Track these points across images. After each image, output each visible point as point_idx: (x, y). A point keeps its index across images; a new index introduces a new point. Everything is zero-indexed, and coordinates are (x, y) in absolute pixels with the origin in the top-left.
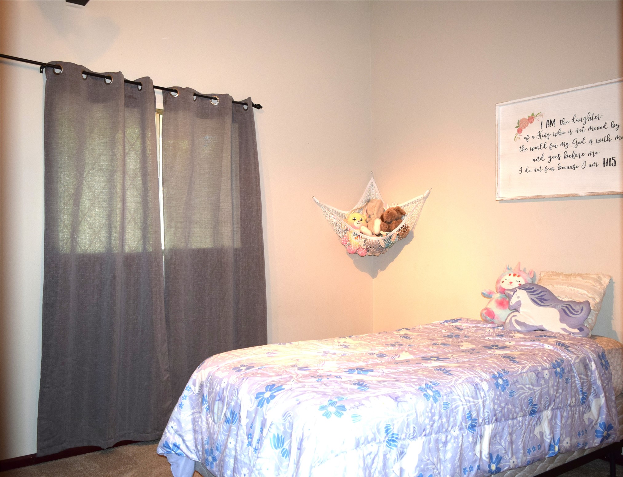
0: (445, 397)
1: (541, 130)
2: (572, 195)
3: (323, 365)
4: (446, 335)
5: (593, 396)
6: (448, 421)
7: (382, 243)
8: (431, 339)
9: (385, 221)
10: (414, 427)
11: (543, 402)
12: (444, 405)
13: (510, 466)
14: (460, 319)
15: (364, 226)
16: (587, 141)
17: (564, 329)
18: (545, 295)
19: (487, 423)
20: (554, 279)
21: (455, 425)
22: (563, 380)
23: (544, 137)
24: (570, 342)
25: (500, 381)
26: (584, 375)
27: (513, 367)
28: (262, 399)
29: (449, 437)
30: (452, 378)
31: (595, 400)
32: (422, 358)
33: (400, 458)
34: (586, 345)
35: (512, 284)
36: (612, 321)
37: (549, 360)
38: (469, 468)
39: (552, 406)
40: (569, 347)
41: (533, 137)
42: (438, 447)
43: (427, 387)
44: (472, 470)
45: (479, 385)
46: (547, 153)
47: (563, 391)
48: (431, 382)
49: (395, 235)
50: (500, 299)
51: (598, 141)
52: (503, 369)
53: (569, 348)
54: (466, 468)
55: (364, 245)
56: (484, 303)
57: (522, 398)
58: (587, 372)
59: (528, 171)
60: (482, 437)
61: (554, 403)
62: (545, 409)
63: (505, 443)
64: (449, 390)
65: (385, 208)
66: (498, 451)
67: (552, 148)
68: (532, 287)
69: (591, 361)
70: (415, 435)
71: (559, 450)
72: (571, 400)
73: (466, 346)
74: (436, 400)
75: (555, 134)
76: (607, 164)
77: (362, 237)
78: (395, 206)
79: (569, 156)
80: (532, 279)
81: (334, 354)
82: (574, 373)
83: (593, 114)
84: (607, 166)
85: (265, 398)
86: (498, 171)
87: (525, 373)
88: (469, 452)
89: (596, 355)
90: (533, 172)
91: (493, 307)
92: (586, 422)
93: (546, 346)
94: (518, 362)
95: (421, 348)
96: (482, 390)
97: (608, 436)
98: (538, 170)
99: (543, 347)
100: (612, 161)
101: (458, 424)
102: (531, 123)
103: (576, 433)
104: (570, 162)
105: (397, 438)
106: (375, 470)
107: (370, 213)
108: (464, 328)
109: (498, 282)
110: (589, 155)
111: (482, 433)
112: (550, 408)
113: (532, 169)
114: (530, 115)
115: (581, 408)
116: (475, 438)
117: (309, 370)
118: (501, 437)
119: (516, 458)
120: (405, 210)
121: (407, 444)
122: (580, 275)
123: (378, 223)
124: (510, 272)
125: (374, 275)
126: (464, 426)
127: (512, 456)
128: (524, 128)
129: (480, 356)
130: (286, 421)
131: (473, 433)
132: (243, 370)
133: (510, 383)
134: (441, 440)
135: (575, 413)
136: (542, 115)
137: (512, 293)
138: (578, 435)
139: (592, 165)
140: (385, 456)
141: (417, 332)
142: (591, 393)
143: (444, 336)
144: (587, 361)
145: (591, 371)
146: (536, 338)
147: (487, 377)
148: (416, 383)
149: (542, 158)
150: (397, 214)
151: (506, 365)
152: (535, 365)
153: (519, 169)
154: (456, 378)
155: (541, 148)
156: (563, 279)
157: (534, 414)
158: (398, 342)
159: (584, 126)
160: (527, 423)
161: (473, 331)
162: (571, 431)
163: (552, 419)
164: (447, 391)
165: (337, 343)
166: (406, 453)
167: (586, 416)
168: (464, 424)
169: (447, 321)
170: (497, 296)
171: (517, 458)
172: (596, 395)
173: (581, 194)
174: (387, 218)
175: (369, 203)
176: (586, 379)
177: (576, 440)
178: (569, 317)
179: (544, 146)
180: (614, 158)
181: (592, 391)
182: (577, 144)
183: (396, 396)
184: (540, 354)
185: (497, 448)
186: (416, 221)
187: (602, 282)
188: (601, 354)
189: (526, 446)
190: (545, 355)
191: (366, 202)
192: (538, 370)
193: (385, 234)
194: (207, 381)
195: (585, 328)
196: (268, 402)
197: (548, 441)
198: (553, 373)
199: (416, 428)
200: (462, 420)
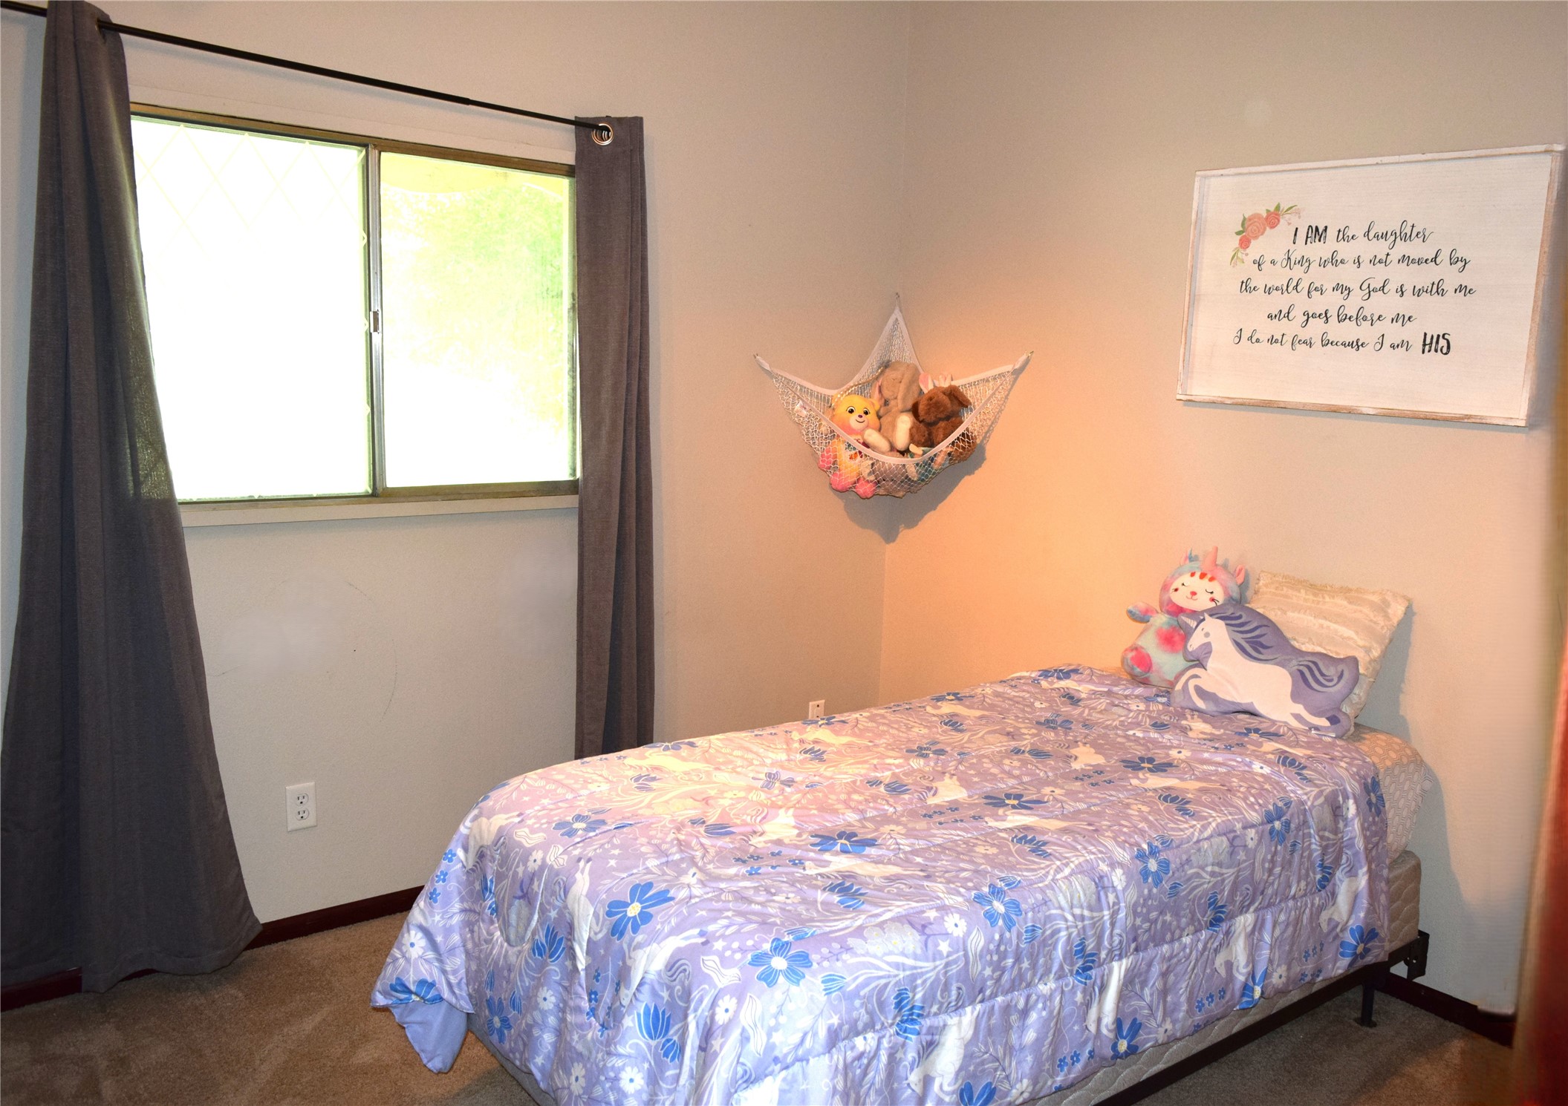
0: (1030, 914)
1: (1292, 247)
2: (1345, 408)
3: (764, 818)
4: (1043, 720)
5: (1343, 873)
6: (1034, 966)
7: (913, 472)
8: (1008, 734)
9: (921, 419)
10: (959, 988)
11: (1238, 899)
12: (1026, 932)
13: (1157, 1041)
14: (1076, 671)
15: (873, 429)
16: (1392, 287)
17: (1298, 717)
18: (1264, 635)
19: (1117, 958)
20: (1287, 596)
21: (1048, 971)
22: (1286, 846)
23: (1298, 266)
24: (1309, 752)
25: (1153, 865)
26: (1329, 832)
27: (1181, 827)
28: (621, 919)
29: (1034, 997)
30: (1048, 866)
31: (1346, 881)
32: (986, 797)
33: (925, 1056)
34: (1341, 761)
35: (1195, 597)
36: (1402, 697)
37: (1260, 805)
38: (1072, 1058)
39: (1256, 904)
40: (1304, 768)
41: (1273, 262)
42: (1008, 1021)
43: (993, 893)
44: (1078, 1060)
45: (1105, 879)
46: (1301, 303)
47: (1282, 871)
48: (1002, 880)
49: (942, 455)
50: (1165, 627)
51: (1417, 292)
52: (1161, 833)
53: (1304, 772)
54: (1065, 1058)
55: (870, 474)
56: (1129, 634)
57: (1195, 896)
58: (1336, 822)
59: (1254, 340)
60: (1103, 988)
61: (1261, 897)
62: (1241, 913)
63: (1152, 995)
64: (1039, 896)
65: (922, 387)
66: (1135, 1011)
67: (1314, 293)
68: (1238, 614)
69: (1348, 798)
70: (960, 1004)
71: (1263, 993)
72: (1298, 886)
73: (1086, 758)
74: (1012, 923)
75: (1323, 261)
76: (1431, 347)
77: (866, 455)
78: (945, 384)
79: (1350, 318)
80: (1240, 586)
81: (790, 783)
82: (1309, 828)
83: (1413, 226)
84: (1429, 351)
85: (629, 918)
86: (1186, 333)
87: (1206, 839)
88: (1074, 1025)
89: (1360, 784)
90: (1265, 344)
91: (1150, 644)
92: (1325, 928)
93: (1257, 766)
94: (1193, 815)
95: (985, 765)
96: (1111, 889)
97: (1367, 951)
98: (1276, 341)
99: (1250, 767)
100: (1442, 343)
101: (1055, 968)
102: (1273, 227)
103: (1300, 954)
104: (1349, 331)
105: (919, 1015)
106: (870, 1088)
107: (887, 393)
108: (1083, 696)
109: (1165, 588)
110: (1393, 320)
111: (1105, 981)
112: (1252, 909)
113: (1264, 337)
114: (1272, 209)
115: (1317, 899)
116: (1088, 993)
117: (733, 833)
118: (1144, 984)
119: (1171, 1022)
120: (970, 394)
121: (941, 1024)
122: (1345, 591)
123: (904, 424)
124: (1195, 565)
125: (890, 536)
126: (1067, 971)
127: (1164, 1020)
128: (1256, 237)
129: (1113, 793)
130: (675, 980)
131: (1085, 984)
132: (580, 832)
133: (1173, 866)
134: (1016, 1006)
135: (1304, 912)
136: (1298, 213)
137: (1193, 624)
138: (1305, 957)
139: (1398, 346)
140: (892, 1056)
141: (978, 709)
142: (1340, 865)
143: (1038, 723)
144: (1341, 799)
145: (1345, 819)
146: (1236, 739)
147: (1123, 855)
148: (970, 884)
149: (1289, 313)
150: (949, 405)
151: (1166, 824)
152: (1230, 817)
153: (1234, 333)
154: (1058, 863)
155: (1290, 289)
156: (1307, 597)
157: (1218, 926)
158: (935, 743)
159: (1390, 252)
160: (1200, 946)
161: (1103, 708)
162: (1291, 951)
163: (1253, 932)
164: (1036, 899)
165: (796, 745)
166: (937, 1045)
167: (1324, 916)
168: (1067, 968)
169: (1046, 674)
170: (1161, 620)
171: (1174, 1022)
172: (1350, 871)
173: (1365, 411)
174: (928, 412)
175: (887, 370)
176: (1334, 840)
177: (1299, 969)
178: (1311, 691)
179: (1297, 286)
180: (1446, 337)
181: (1344, 860)
182: (1369, 292)
183: (923, 923)
184: (1242, 789)
185: (1133, 1005)
186: (992, 423)
187: (1390, 611)
188: (1369, 780)
189: (1195, 995)
190: (1253, 791)
191: (880, 368)
192: (1235, 831)
193: (921, 452)
194: (495, 848)
195: (1342, 718)
196: (635, 930)
197: (1241, 978)
198: (1266, 834)
199: (964, 988)
200: (1065, 958)
